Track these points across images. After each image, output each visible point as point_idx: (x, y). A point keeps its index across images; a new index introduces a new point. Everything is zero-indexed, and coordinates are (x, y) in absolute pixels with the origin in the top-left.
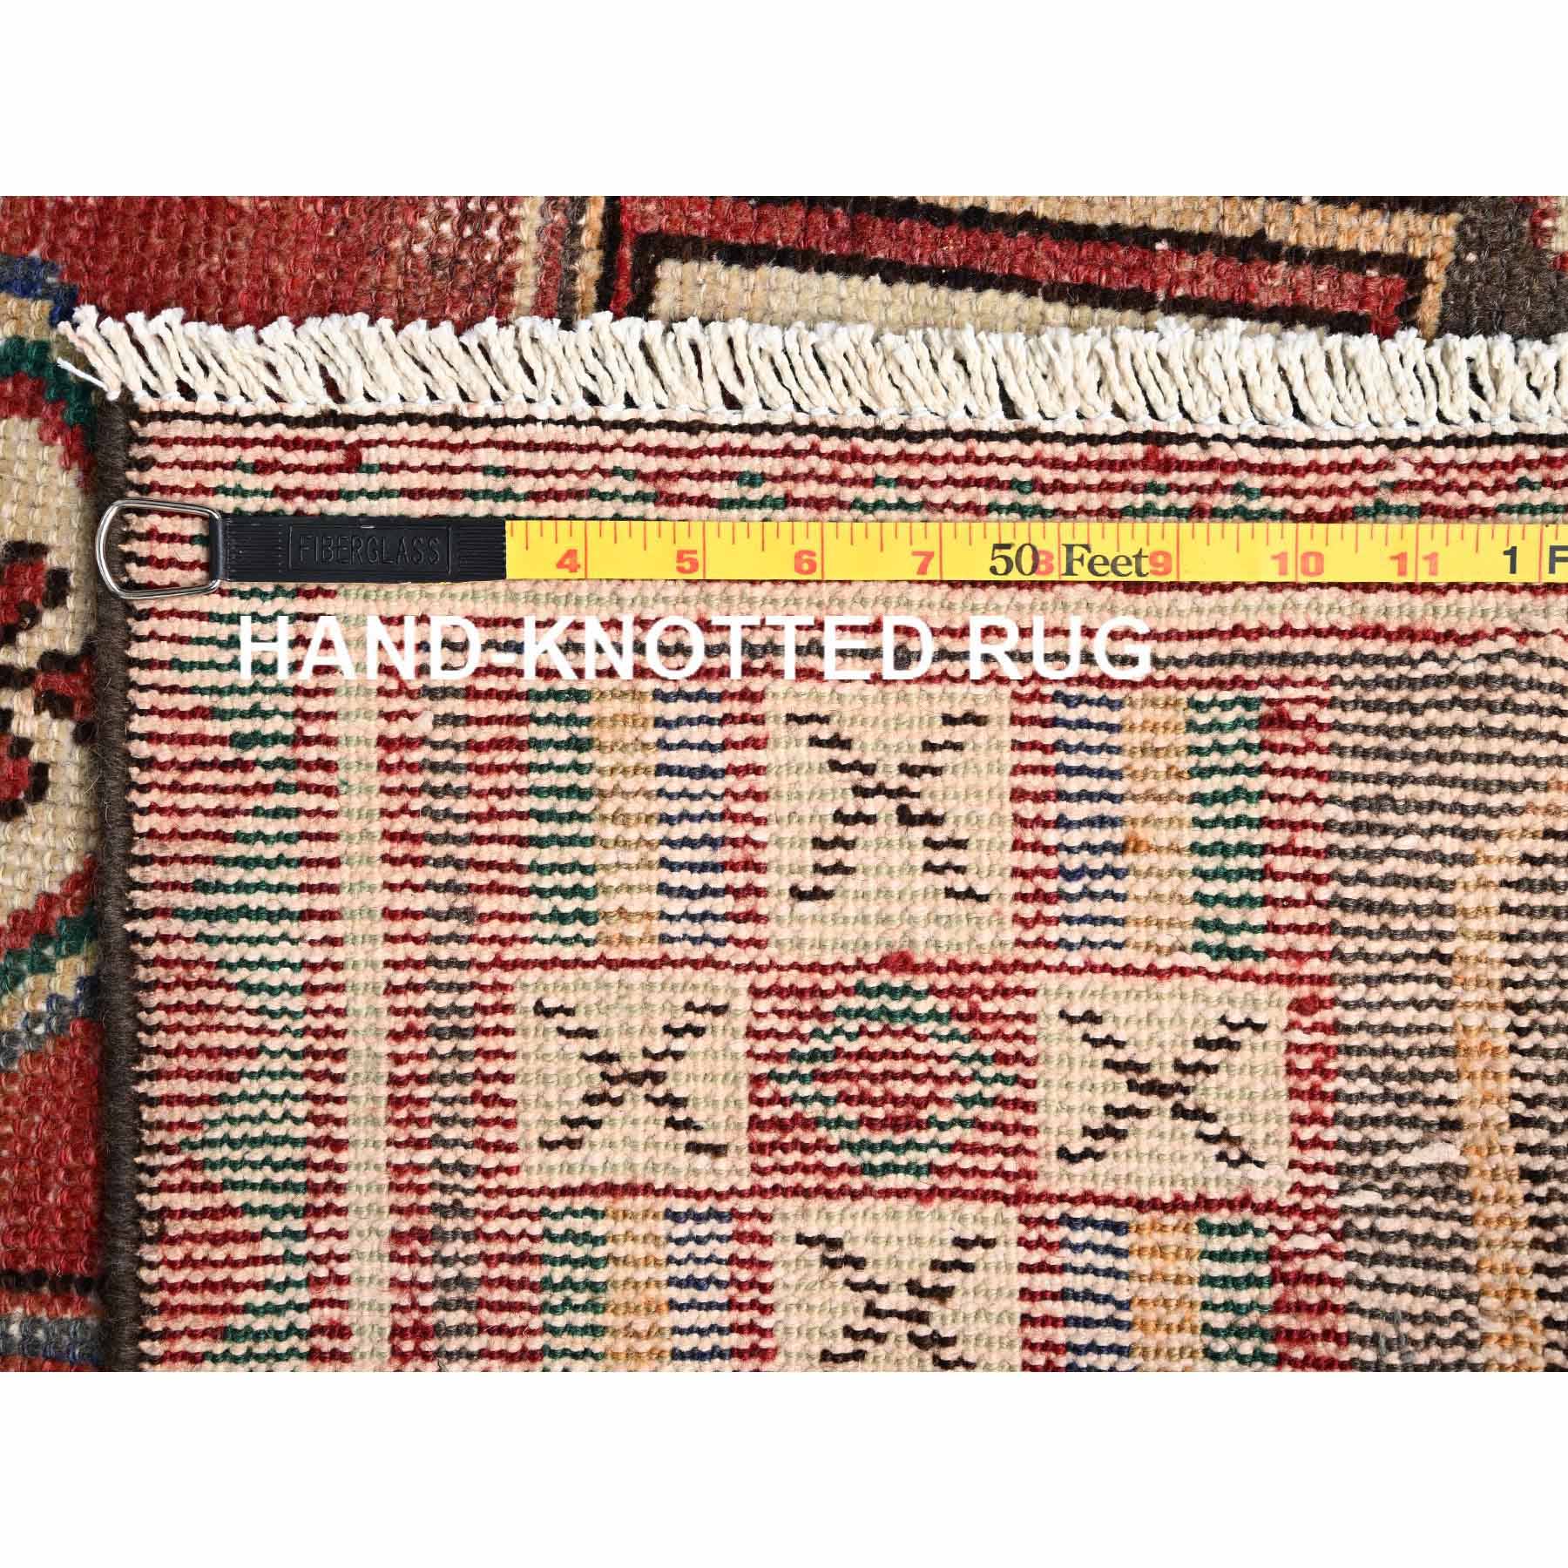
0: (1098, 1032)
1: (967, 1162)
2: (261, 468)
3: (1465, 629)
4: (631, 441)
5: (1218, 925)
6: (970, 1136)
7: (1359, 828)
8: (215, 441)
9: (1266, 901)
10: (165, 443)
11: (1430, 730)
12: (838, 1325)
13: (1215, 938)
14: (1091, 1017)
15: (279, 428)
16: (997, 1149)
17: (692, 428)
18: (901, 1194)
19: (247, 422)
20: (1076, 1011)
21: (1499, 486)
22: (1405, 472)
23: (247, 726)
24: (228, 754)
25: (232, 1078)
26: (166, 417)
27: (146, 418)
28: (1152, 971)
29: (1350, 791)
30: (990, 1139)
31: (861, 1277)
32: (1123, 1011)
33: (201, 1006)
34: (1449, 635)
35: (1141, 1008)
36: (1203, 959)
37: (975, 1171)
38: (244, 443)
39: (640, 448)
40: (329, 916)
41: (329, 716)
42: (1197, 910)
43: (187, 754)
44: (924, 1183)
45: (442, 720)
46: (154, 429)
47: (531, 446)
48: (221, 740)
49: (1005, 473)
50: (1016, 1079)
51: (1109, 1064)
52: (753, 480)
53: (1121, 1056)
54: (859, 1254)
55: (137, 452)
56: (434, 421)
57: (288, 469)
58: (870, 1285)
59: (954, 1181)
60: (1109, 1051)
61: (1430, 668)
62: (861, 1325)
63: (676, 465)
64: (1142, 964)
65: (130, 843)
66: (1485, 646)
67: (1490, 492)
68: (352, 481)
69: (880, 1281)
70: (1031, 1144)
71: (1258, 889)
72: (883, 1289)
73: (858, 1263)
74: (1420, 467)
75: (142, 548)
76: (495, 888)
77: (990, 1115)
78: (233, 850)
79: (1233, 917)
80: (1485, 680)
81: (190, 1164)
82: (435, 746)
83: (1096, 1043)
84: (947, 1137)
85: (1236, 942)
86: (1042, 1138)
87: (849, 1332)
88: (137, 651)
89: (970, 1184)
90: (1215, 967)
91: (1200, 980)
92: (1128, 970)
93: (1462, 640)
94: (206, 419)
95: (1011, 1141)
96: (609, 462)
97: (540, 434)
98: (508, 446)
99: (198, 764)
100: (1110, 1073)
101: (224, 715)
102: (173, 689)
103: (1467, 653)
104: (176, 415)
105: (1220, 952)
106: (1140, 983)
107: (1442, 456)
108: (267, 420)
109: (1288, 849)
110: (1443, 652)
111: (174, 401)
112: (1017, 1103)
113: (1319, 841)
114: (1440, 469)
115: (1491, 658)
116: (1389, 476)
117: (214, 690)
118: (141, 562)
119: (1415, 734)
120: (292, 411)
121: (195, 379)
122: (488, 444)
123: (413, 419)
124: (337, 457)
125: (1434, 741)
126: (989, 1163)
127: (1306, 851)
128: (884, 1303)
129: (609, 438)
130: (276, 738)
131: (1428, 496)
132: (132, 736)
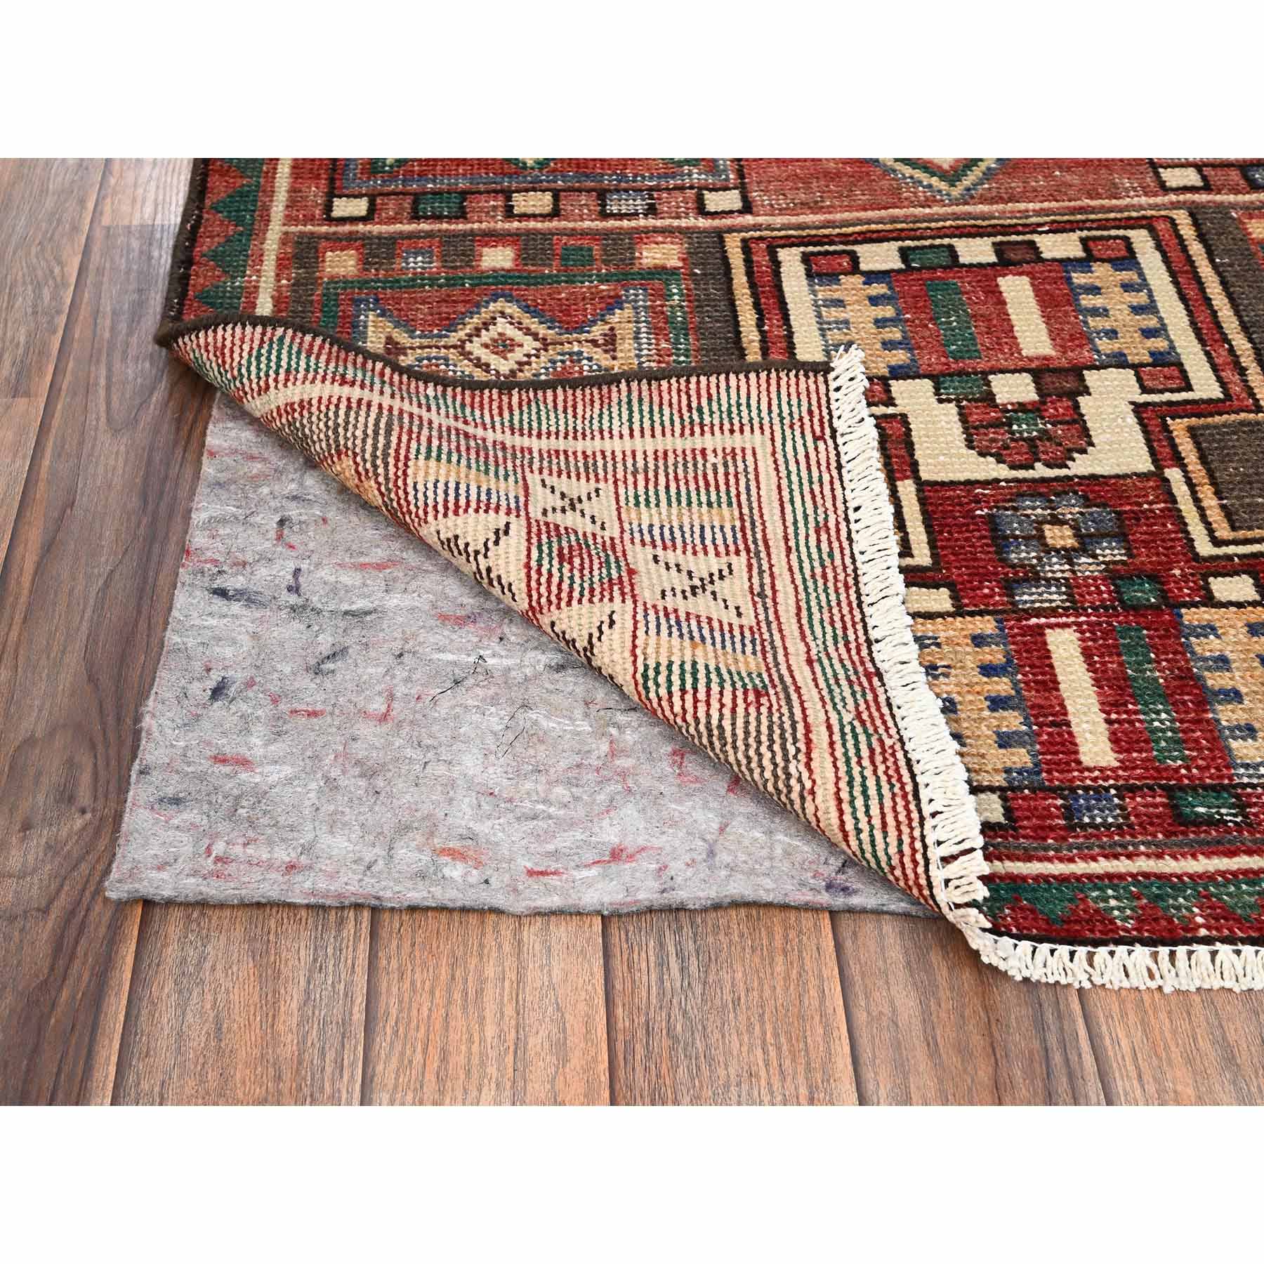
0: (605, 628)
1: (543, 580)
2: (810, 413)
3: (813, 765)
4: (840, 520)
5: (657, 673)
6: (555, 580)
7: (710, 730)
8: (819, 399)
9: (670, 694)
10: (816, 382)
11: (760, 755)
12: (469, 540)
13: (651, 673)
14: (612, 623)
15: (827, 417)
16: (549, 592)
17: (850, 539)
18: (529, 556)
19: (828, 408)
20: (615, 617)
21: (889, 777)
22: (888, 742)
23: (706, 410)
24: (694, 405)
25: (565, 411)
26: (826, 382)
27: (825, 376)
28: (635, 646)
29: (727, 724)
30: (554, 589)
31: (490, 544)
32: (616, 636)
33: (592, 402)
34: (809, 759)
35: (616, 645)
36: (641, 669)
37: (539, 584)
38: (819, 407)
39: (838, 523)
40: (632, 436)
41: (713, 434)
42: (664, 663)
43: (693, 393)
44: (534, 564)
45: (714, 465)
46: (821, 379)
47: (833, 490)
48: (699, 403)
49: (850, 632)
50: (582, 595)
51: (591, 635)
52: (831, 555)
53: (595, 640)
54: (501, 542)
55: (811, 374)
56: (838, 461)
57: (811, 421)
58: (487, 549)
59: (534, 576)
60: (596, 634)
61: (792, 751)
62: (470, 549)
63: (833, 532)
64: (637, 642)
65: (656, 379)
66: (805, 775)
67: (886, 773)
68: (809, 437)
69: (489, 554)
70: (553, 608)
71: (676, 688)
72: (486, 556)
73: (496, 543)
74: (892, 747)
75: (773, 375)
76: (647, 480)
77: (565, 586)
78: (656, 408)
79: (662, 679)
80: (788, 776)
81: (530, 401)
82: (704, 465)
83: (600, 628)
84: (555, 571)
85: (650, 684)
86: (557, 612)
87: (467, 545)
88: (732, 377)
89: (533, 584)
90: (639, 676)
91: (631, 669)
92: (635, 637)
93: (808, 766)
94: (827, 395)
95: (553, 598)
96: (831, 513)
97: (839, 492)
98: (832, 483)
99: (689, 397)
100: (587, 637)
101: (710, 404)
102: (718, 387)
103: (802, 768)
104: (827, 385)
105: (645, 677)
106: (629, 644)
107: (900, 755)
108: (830, 414)
109: (696, 701)
110: (801, 757)
111: (833, 385)
112: (570, 598)
113: (701, 714)
114: (893, 755)
115: (800, 780)
116: (885, 737)
117: (719, 399)
118: (768, 375)
119: (757, 749)
120: (835, 420)
121: (843, 391)
122: (832, 477)
123: (838, 455)
124: (818, 433)
125: (755, 758)
126: (543, 589)
127: (695, 708)
128: (480, 557)
129: (840, 512)
130: (702, 419)
131: (878, 750)
132: (698, 376)
